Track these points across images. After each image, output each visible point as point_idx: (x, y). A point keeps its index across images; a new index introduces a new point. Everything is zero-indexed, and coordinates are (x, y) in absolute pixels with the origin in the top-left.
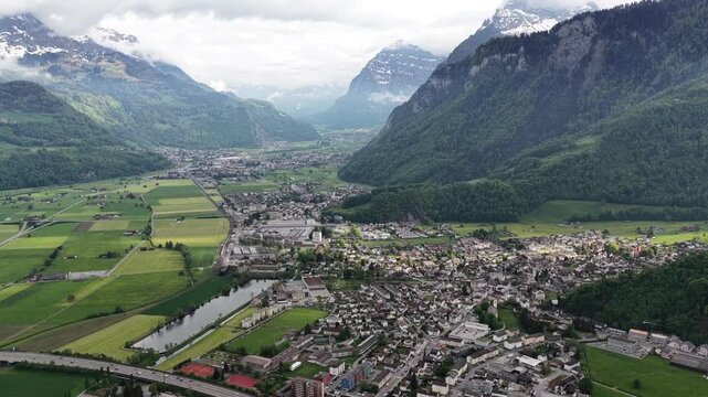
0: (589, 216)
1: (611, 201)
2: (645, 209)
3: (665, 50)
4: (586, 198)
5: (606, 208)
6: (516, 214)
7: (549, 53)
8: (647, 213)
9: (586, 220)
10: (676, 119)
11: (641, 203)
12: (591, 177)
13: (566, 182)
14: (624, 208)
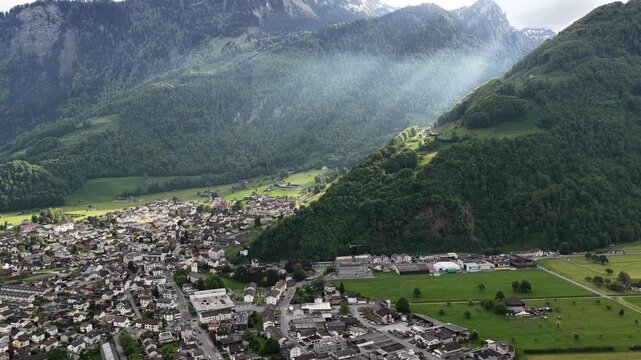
0: (139, 189)
1: (152, 174)
2: (185, 179)
3: (134, 45)
4: (127, 174)
5: (150, 182)
6: (61, 195)
7: (11, 37)
8: (189, 182)
9: (138, 194)
10: (181, 99)
11: (178, 174)
12: (123, 154)
13: (100, 159)
14: (169, 180)
